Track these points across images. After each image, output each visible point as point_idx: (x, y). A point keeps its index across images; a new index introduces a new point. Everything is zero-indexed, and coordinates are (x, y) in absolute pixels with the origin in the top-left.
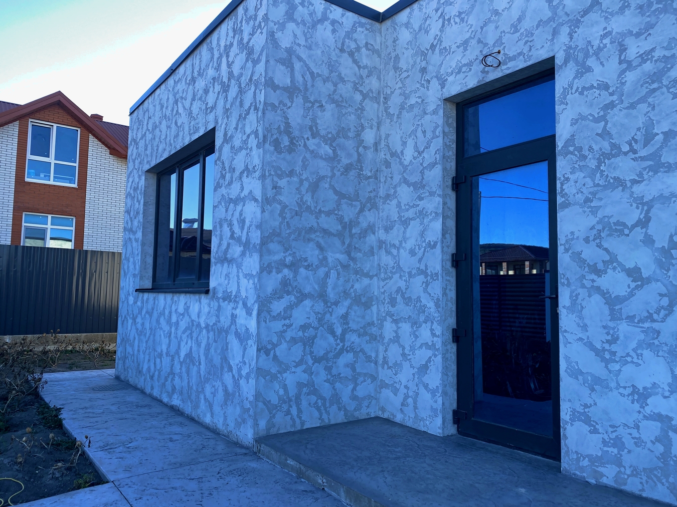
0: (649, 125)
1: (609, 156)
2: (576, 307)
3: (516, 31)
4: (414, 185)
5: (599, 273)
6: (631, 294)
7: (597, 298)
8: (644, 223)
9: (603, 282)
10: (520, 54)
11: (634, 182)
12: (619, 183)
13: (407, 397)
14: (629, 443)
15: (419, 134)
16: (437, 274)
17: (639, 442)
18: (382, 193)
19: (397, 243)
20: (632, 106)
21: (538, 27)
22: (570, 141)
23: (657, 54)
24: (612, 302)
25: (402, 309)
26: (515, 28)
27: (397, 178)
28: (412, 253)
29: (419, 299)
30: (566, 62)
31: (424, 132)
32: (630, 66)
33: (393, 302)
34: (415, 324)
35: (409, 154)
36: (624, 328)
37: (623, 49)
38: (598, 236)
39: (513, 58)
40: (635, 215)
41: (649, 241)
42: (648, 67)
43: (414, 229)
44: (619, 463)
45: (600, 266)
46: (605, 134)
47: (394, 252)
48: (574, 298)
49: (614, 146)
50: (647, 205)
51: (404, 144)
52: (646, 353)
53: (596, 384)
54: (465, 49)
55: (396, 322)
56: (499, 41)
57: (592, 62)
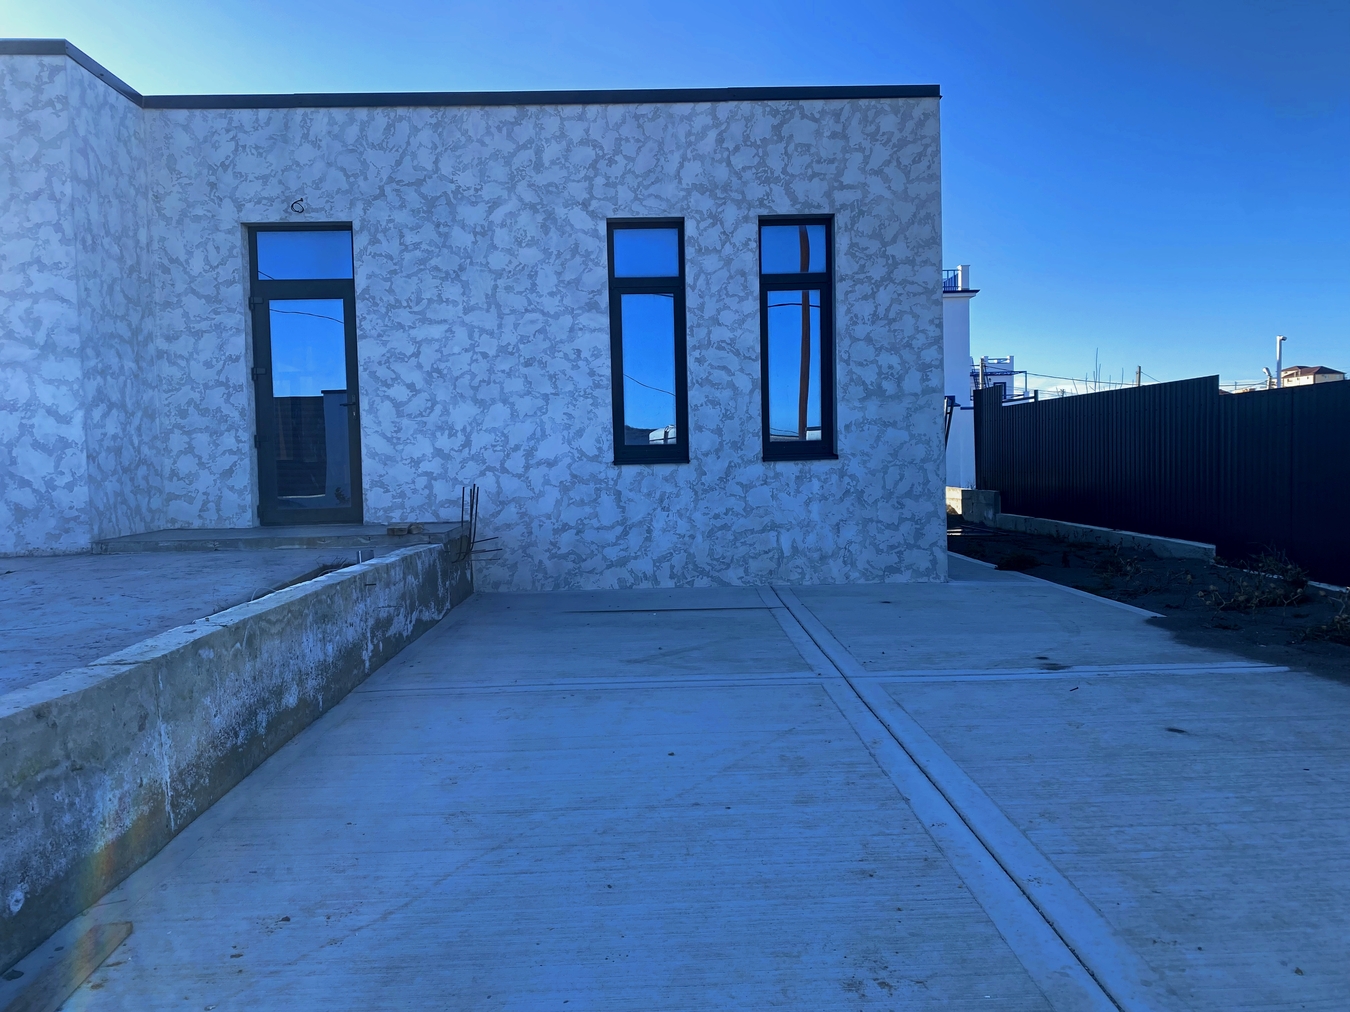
0: (419, 292)
1: (394, 307)
2: (372, 410)
3: (317, 188)
4: (208, 299)
5: (389, 386)
6: (410, 400)
7: (387, 403)
8: (417, 354)
9: (391, 392)
10: (322, 209)
11: (410, 327)
12: (400, 326)
13: (205, 503)
14: (409, 493)
15: (210, 247)
16: (241, 386)
17: (415, 491)
18: (158, 297)
19: (186, 354)
20: (409, 276)
21: (337, 192)
22: (366, 290)
23: (424, 246)
24: (398, 406)
25: (195, 419)
26: (317, 185)
27: (180, 287)
28: (208, 365)
29: (219, 410)
30: (362, 229)
31: (217, 248)
32: (406, 249)
33: (183, 414)
34: (215, 433)
35: (197, 265)
36: (405, 422)
37: (402, 236)
38: (387, 361)
39: (316, 210)
40: (411, 349)
41: (419, 366)
42: (418, 253)
43: (208, 343)
44: (402, 506)
45: (389, 382)
46: (391, 291)
47: (183, 363)
48: (371, 404)
49: (397, 301)
50: (418, 343)
51: (190, 253)
52: (419, 436)
53: (387, 460)
54: (265, 184)
55: (188, 433)
56: (301, 190)
57: (380, 236)
